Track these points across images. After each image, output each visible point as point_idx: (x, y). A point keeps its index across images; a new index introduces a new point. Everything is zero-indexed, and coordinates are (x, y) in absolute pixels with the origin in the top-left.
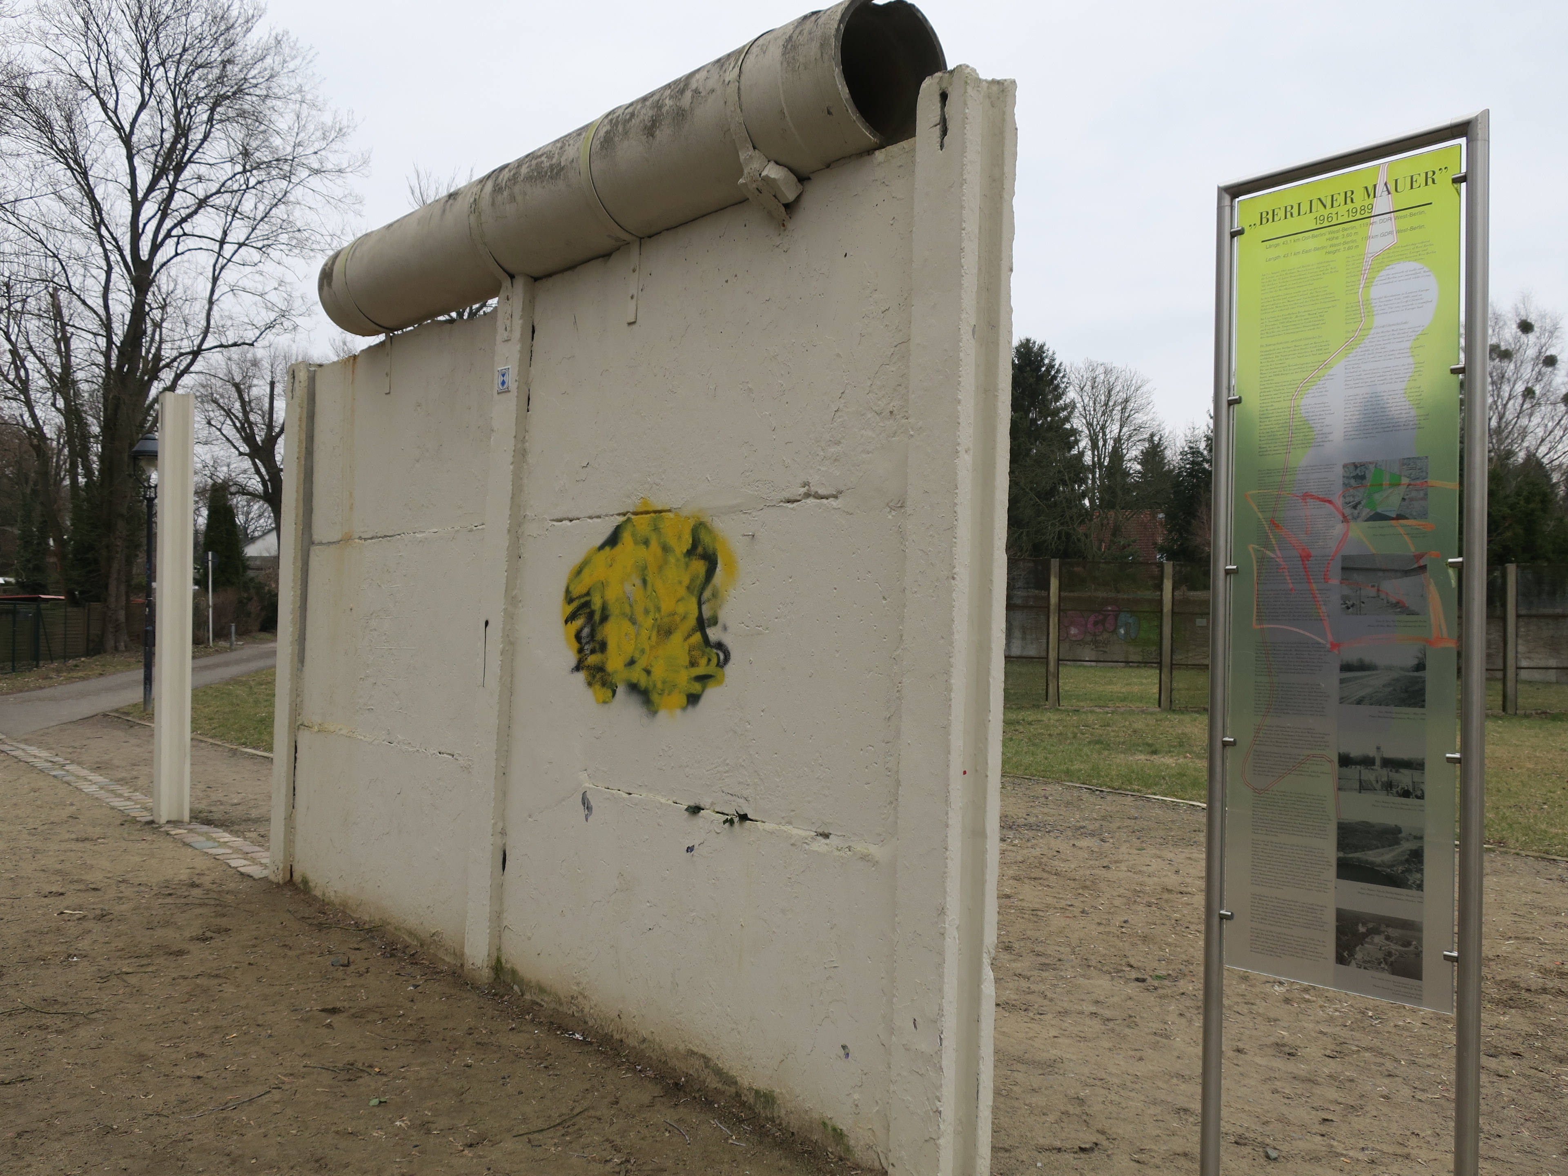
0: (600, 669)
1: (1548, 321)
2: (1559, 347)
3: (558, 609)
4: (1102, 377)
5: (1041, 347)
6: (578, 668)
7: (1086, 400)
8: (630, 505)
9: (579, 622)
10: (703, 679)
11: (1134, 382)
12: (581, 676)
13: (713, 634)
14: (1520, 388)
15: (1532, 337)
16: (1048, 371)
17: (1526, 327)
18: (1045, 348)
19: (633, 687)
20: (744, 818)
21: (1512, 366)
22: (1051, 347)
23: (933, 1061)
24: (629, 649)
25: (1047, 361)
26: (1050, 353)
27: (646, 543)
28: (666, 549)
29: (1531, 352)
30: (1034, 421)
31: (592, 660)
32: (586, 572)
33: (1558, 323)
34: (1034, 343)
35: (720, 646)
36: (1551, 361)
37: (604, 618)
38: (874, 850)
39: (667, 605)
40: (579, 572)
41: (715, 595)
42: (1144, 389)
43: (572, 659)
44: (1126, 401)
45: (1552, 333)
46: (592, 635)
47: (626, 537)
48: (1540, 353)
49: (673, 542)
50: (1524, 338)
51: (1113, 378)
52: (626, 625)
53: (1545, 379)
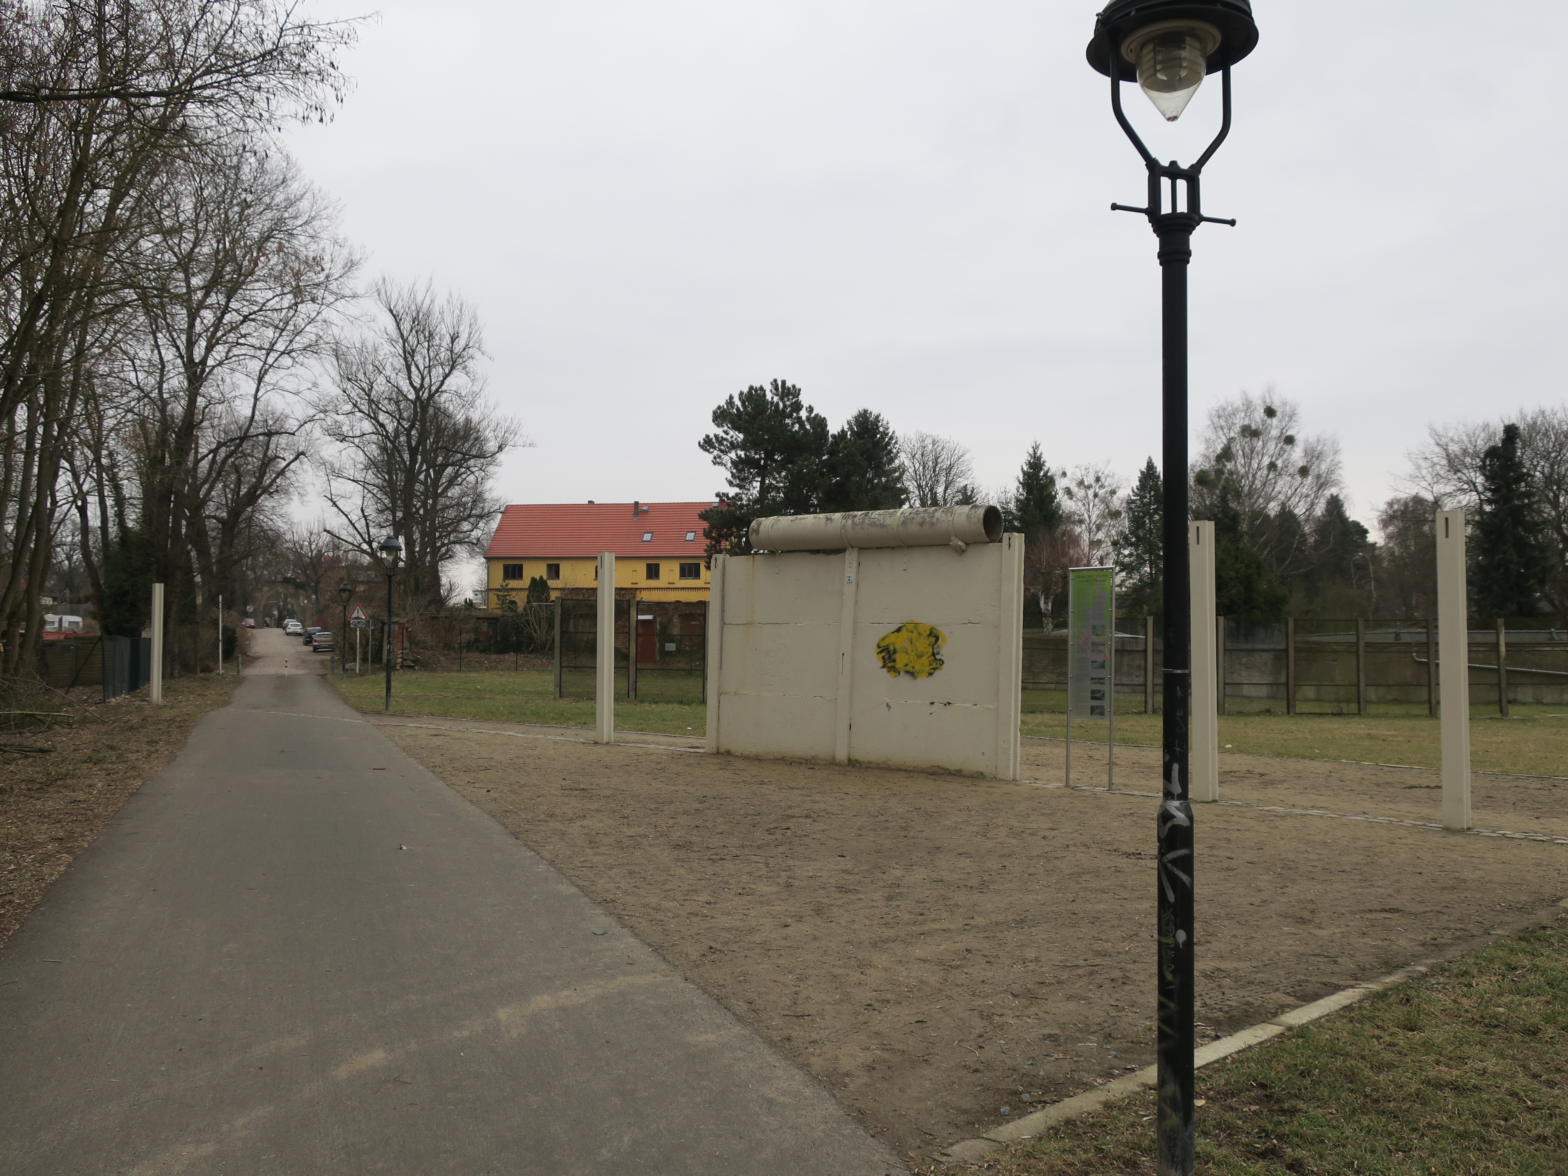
0: (894, 667)
1: (1288, 407)
2: (1297, 429)
3: (874, 650)
4: (930, 447)
5: (877, 417)
6: (883, 667)
7: (917, 465)
8: (905, 621)
9: (884, 654)
10: (935, 669)
11: (956, 452)
12: (885, 670)
13: (938, 657)
14: (1266, 461)
15: (1275, 421)
16: (883, 438)
17: (1270, 412)
18: (881, 418)
19: (907, 672)
20: (949, 703)
21: (1260, 443)
22: (885, 417)
23: (1009, 749)
24: (905, 661)
25: (881, 429)
26: (885, 422)
27: (912, 632)
28: (920, 634)
29: (1275, 433)
30: (871, 480)
31: (889, 665)
32: (886, 640)
33: (1295, 410)
34: (871, 413)
35: (940, 660)
36: (1290, 440)
37: (895, 652)
38: (990, 706)
39: (920, 649)
40: (883, 639)
41: (938, 647)
42: (965, 458)
43: (881, 665)
44: (951, 467)
45: (1291, 417)
46: (889, 658)
47: (904, 630)
48: (1282, 433)
49: (922, 632)
50: (1269, 421)
51: (940, 448)
52: (904, 655)
53: (1285, 456)
